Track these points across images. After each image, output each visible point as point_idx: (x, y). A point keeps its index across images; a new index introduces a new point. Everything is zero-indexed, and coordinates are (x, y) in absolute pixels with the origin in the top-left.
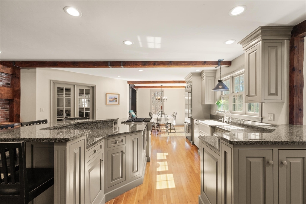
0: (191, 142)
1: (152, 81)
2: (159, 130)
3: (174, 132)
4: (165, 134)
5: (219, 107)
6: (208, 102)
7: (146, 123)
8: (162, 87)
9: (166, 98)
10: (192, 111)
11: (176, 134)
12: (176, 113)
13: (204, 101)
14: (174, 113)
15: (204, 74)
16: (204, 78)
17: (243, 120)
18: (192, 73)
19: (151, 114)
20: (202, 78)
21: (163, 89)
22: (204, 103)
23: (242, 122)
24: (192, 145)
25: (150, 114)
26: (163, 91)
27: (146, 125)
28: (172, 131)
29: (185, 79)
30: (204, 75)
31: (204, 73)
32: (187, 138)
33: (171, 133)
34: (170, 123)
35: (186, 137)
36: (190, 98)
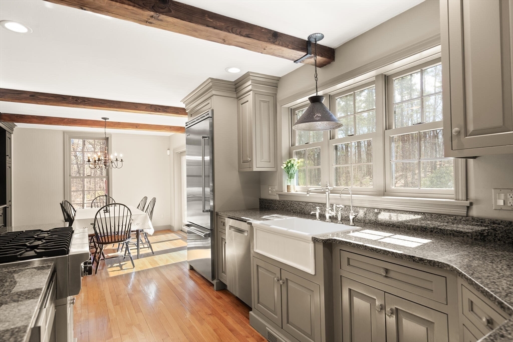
0: (214, 282)
1: (73, 97)
2: (102, 257)
3: (147, 255)
4: (121, 266)
5: (291, 177)
6: (260, 164)
7: (51, 261)
8: (105, 123)
9: (121, 155)
10: (213, 191)
11: (156, 258)
12: (154, 200)
13: (251, 161)
14: (146, 198)
15: (248, 86)
16: (250, 97)
17: (376, 211)
18: (212, 79)
19: (68, 207)
20: (238, 98)
21: (109, 130)
22: (251, 167)
23: (371, 217)
24: (216, 293)
25: (65, 207)
26: (107, 139)
27: (49, 272)
28: (142, 252)
29: (183, 101)
30: (250, 87)
31: (250, 83)
32: (192, 269)
33: (138, 257)
34: (137, 231)
35: (188, 267)
36: (207, 158)
